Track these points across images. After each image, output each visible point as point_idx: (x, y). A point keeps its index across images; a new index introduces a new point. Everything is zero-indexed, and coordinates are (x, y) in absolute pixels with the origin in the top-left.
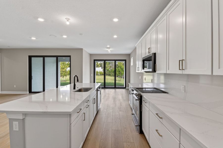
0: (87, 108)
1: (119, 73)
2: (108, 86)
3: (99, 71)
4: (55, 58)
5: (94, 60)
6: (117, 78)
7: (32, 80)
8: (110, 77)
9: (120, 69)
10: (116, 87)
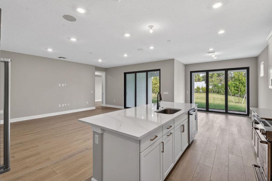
0: (168, 136)
1: (236, 90)
2: (215, 109)
3: (201, 87)
4: (145, 73)
5: (191, 72)
6: (230, 98)
7: (127, 96)
8: (220, 95)
9: (238, 83)
10: (228, 112)
